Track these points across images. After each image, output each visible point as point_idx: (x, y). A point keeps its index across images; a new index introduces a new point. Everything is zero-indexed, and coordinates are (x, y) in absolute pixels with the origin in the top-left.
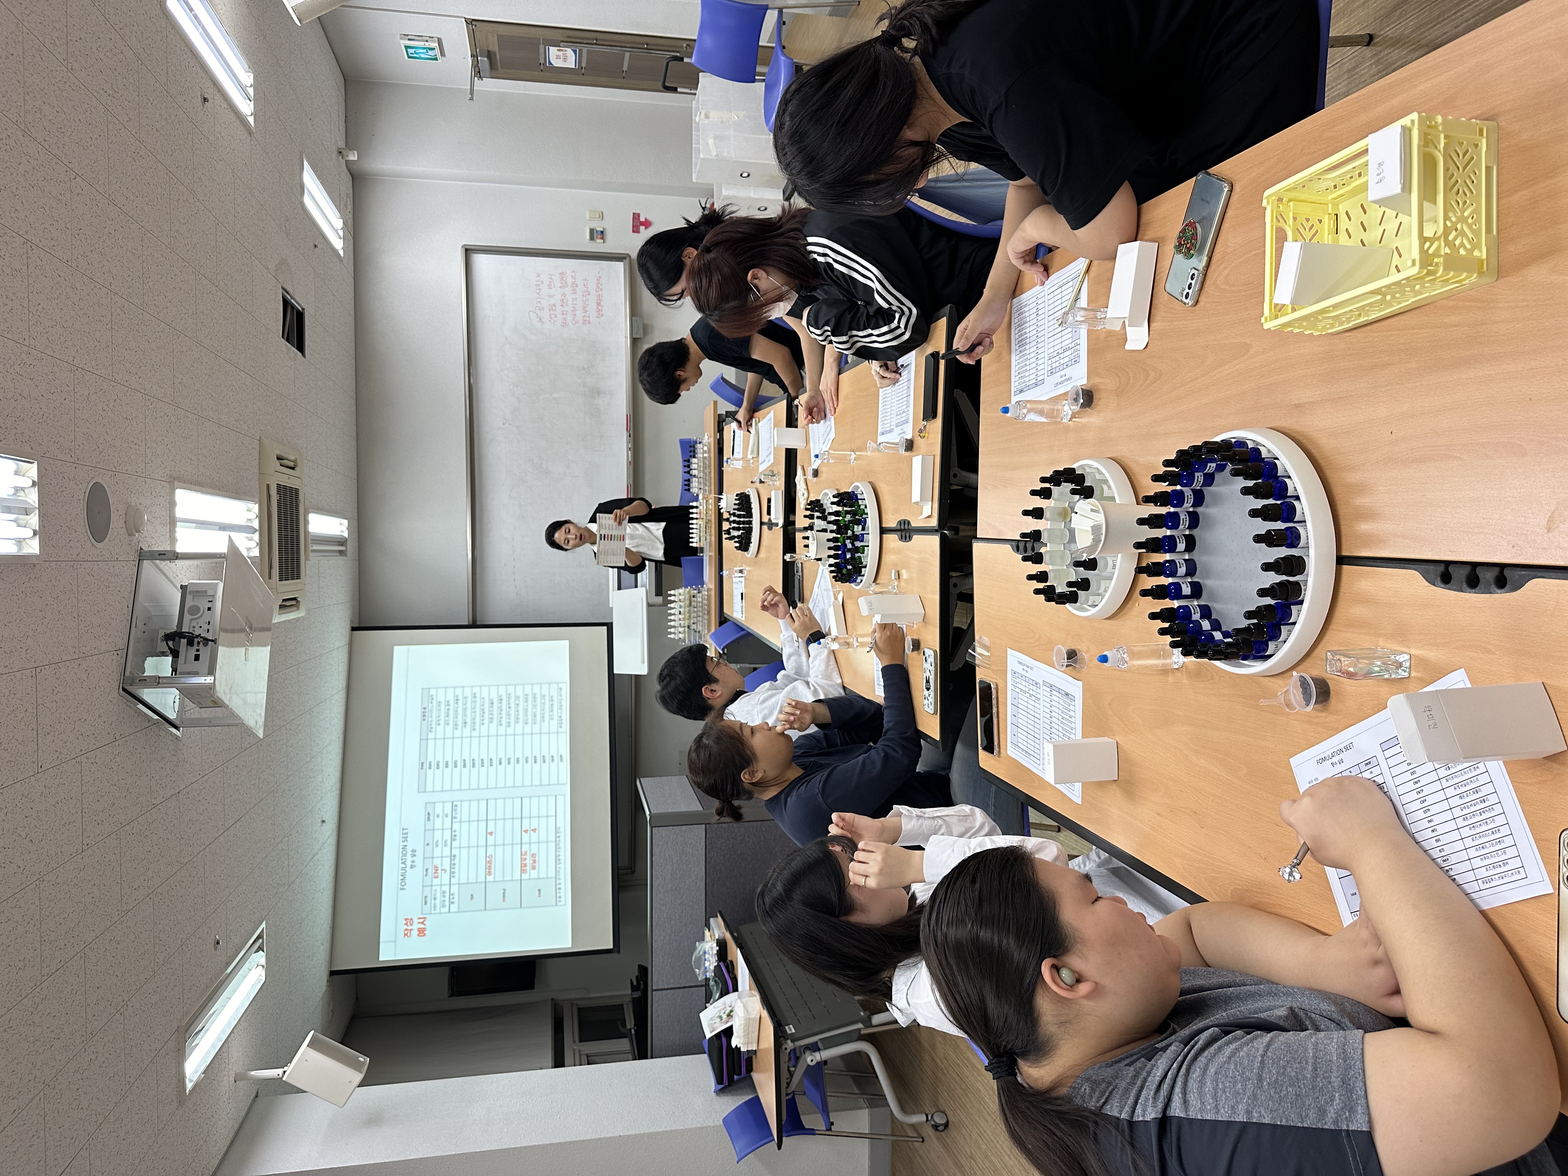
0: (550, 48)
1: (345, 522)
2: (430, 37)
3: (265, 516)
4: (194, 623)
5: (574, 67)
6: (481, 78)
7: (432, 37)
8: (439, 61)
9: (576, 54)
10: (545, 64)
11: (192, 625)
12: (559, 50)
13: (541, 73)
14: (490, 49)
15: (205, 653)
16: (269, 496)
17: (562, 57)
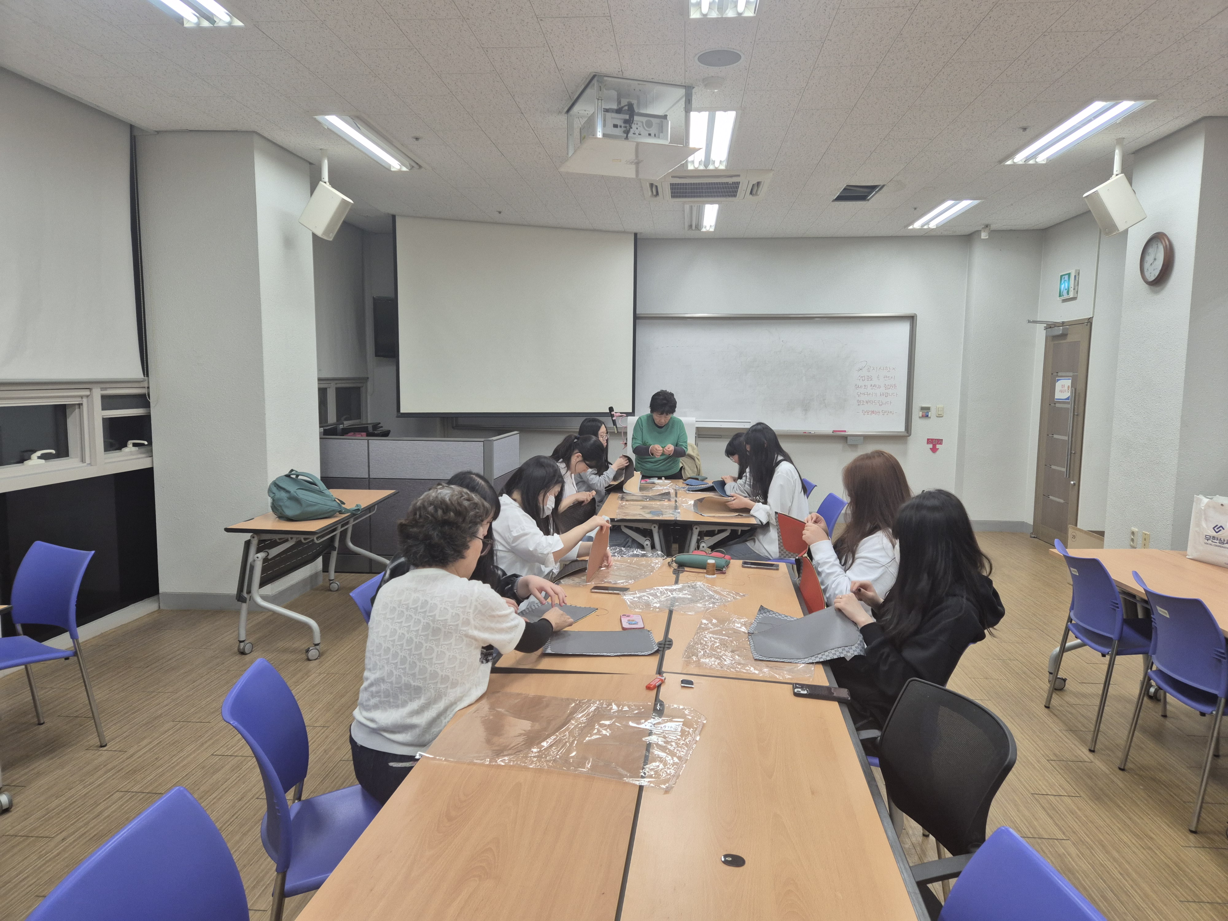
1: (712, 230)
2: (1077, 292)
3: (717, 173)
4: (640, 124)
5: (1056, 397)
6: (1046, 328)
8: (1059, 298)
9: (1066, 399)
10: (1057, 376)
11: (639, 123)
12: (1069, 387)
13: (1050, 374)
14: (1069, 336)
15: (619, 132)
16: (731, 176)
17: (1063, 389)
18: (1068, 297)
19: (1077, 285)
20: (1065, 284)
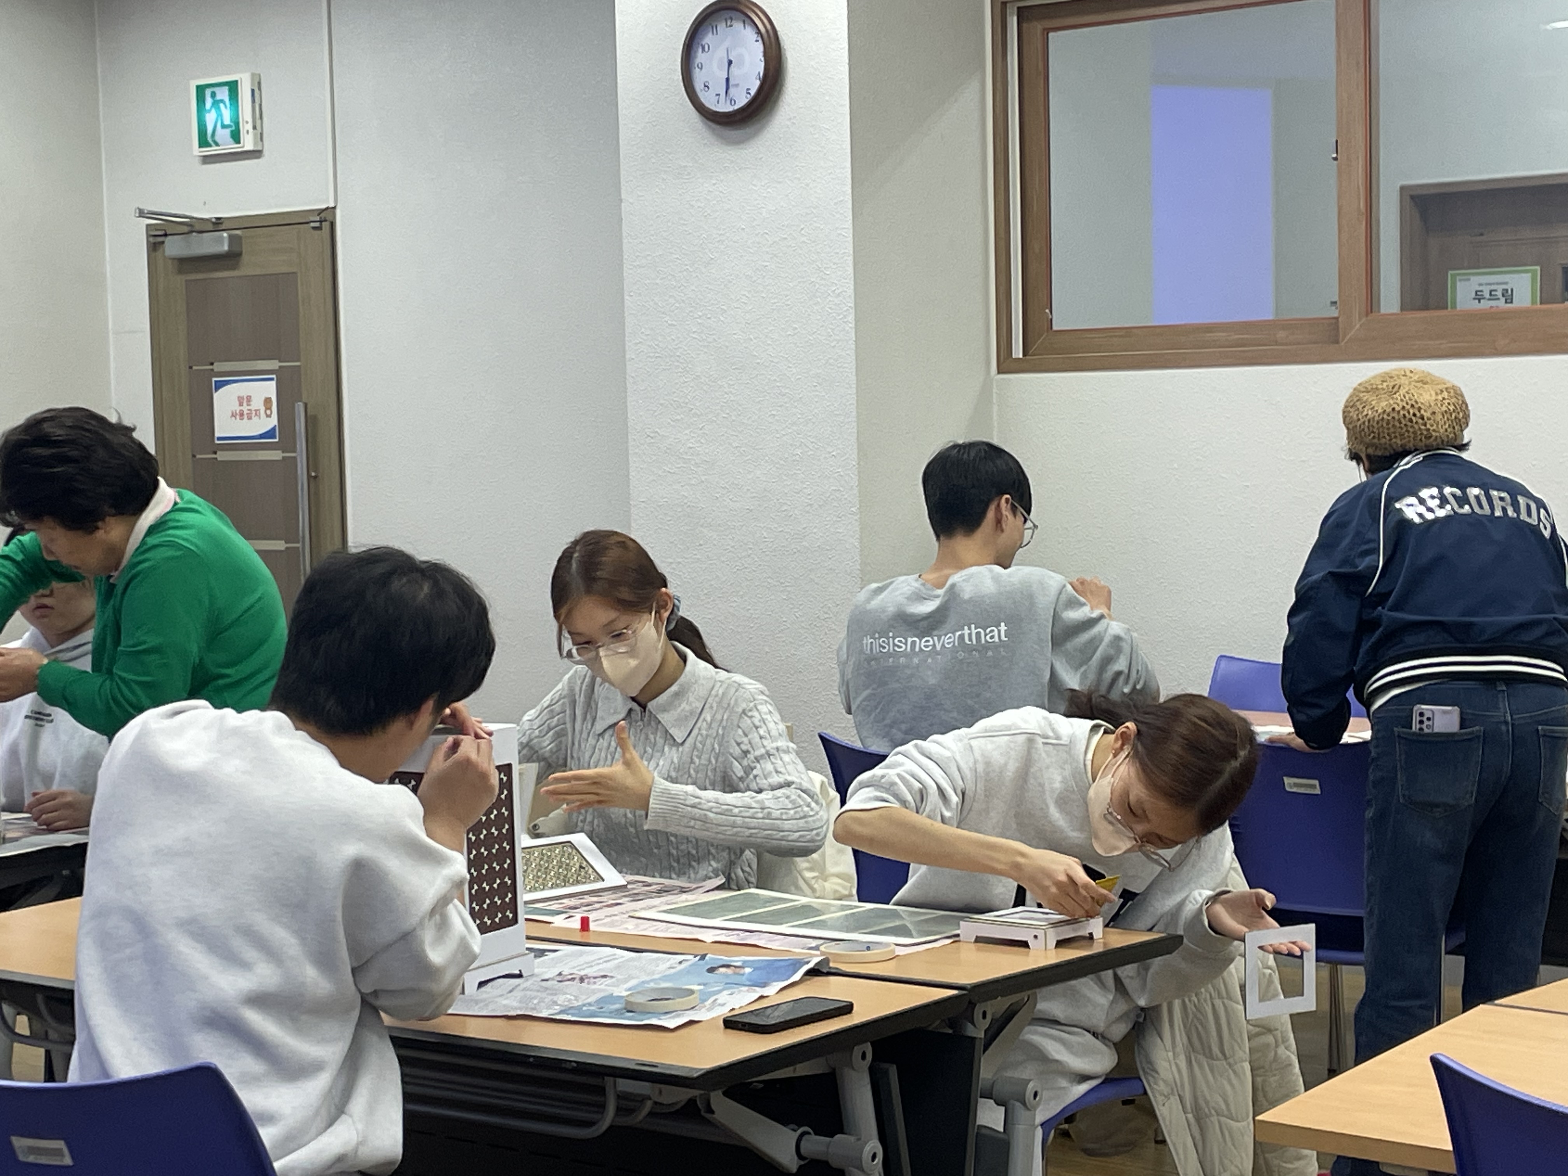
0: (274, 383)
2: (261, 134)
5: (217, 433)
7: (262, 139)
8: (197, 151)
9: (261, 436)
12: (268, 401)
14: (245, 258)
17: (245, 408)
18: (234, 148)
19: (258, 115)
20: (220, 115)
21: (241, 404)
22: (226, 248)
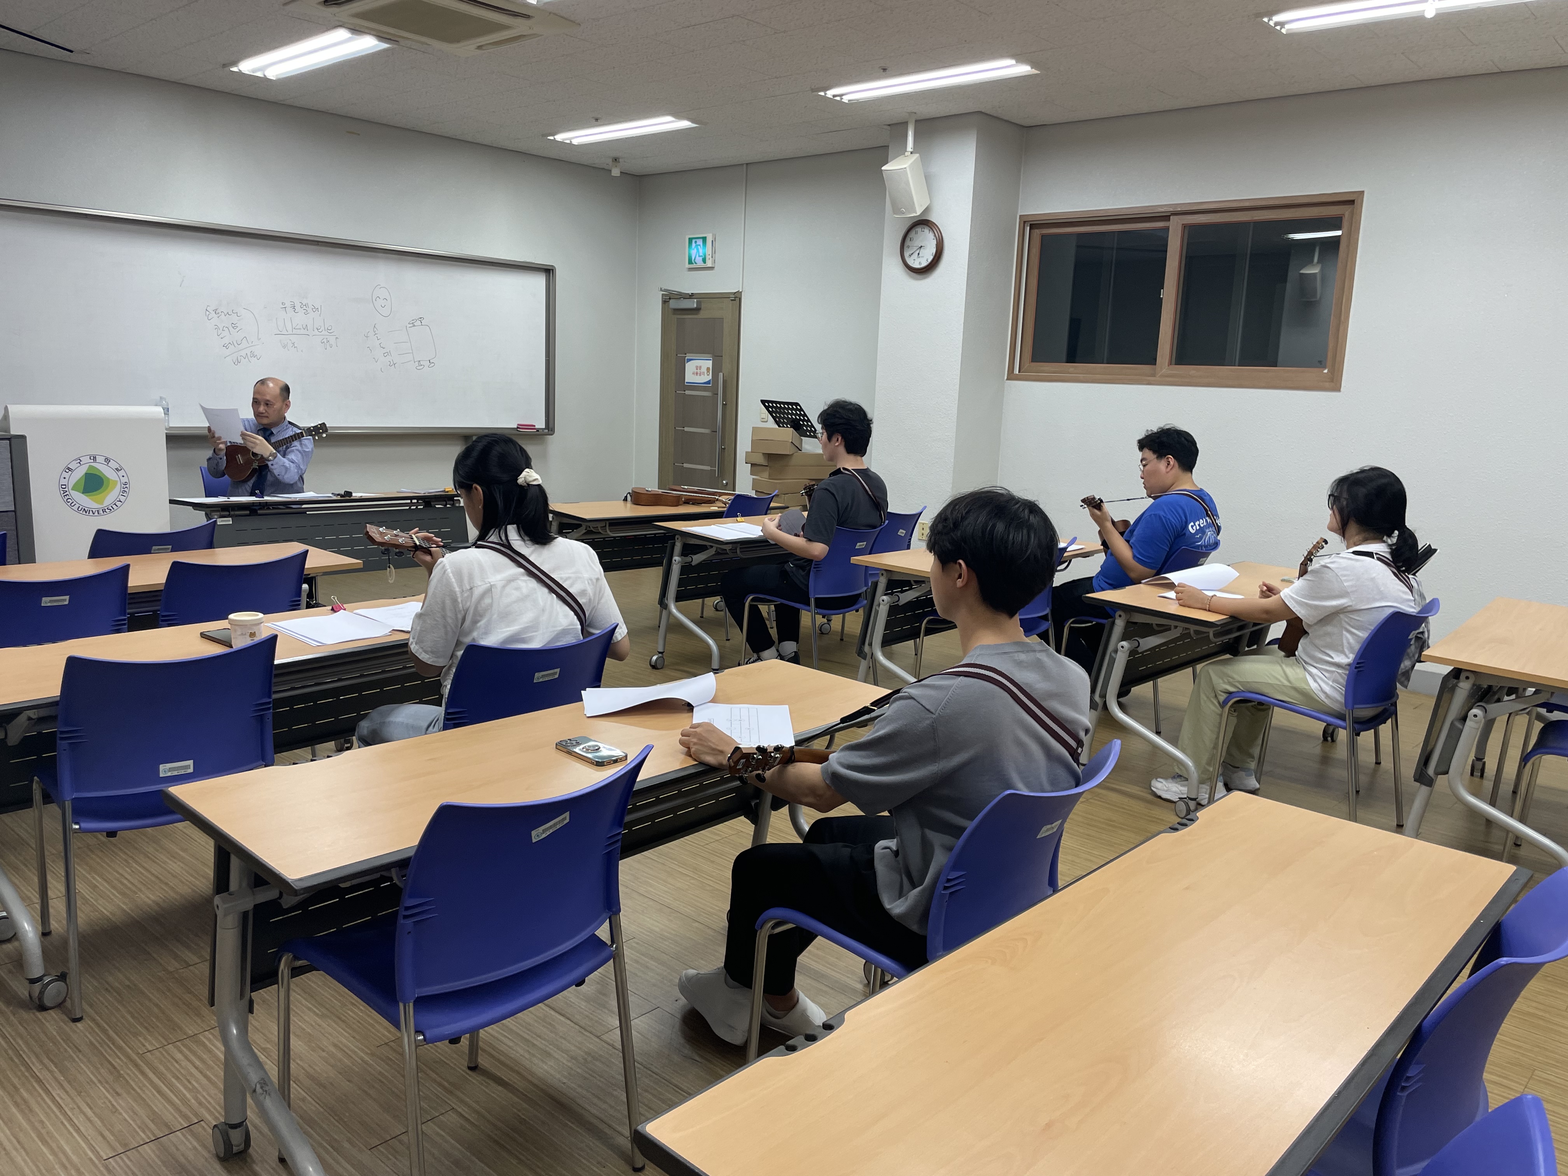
2: (714, 260)
5: (686, 381)
6: (663, 298)
7: (714, 262)
9: (705, 383)
10: (688, 355)
12: (708, 369)
13: (674, 352)
14: (702, 310)
17: (699, 371)
18: (703, 265)
19: (714, 252)
20: (698, 250)
21: (697, 369)
22: (695, 306)
